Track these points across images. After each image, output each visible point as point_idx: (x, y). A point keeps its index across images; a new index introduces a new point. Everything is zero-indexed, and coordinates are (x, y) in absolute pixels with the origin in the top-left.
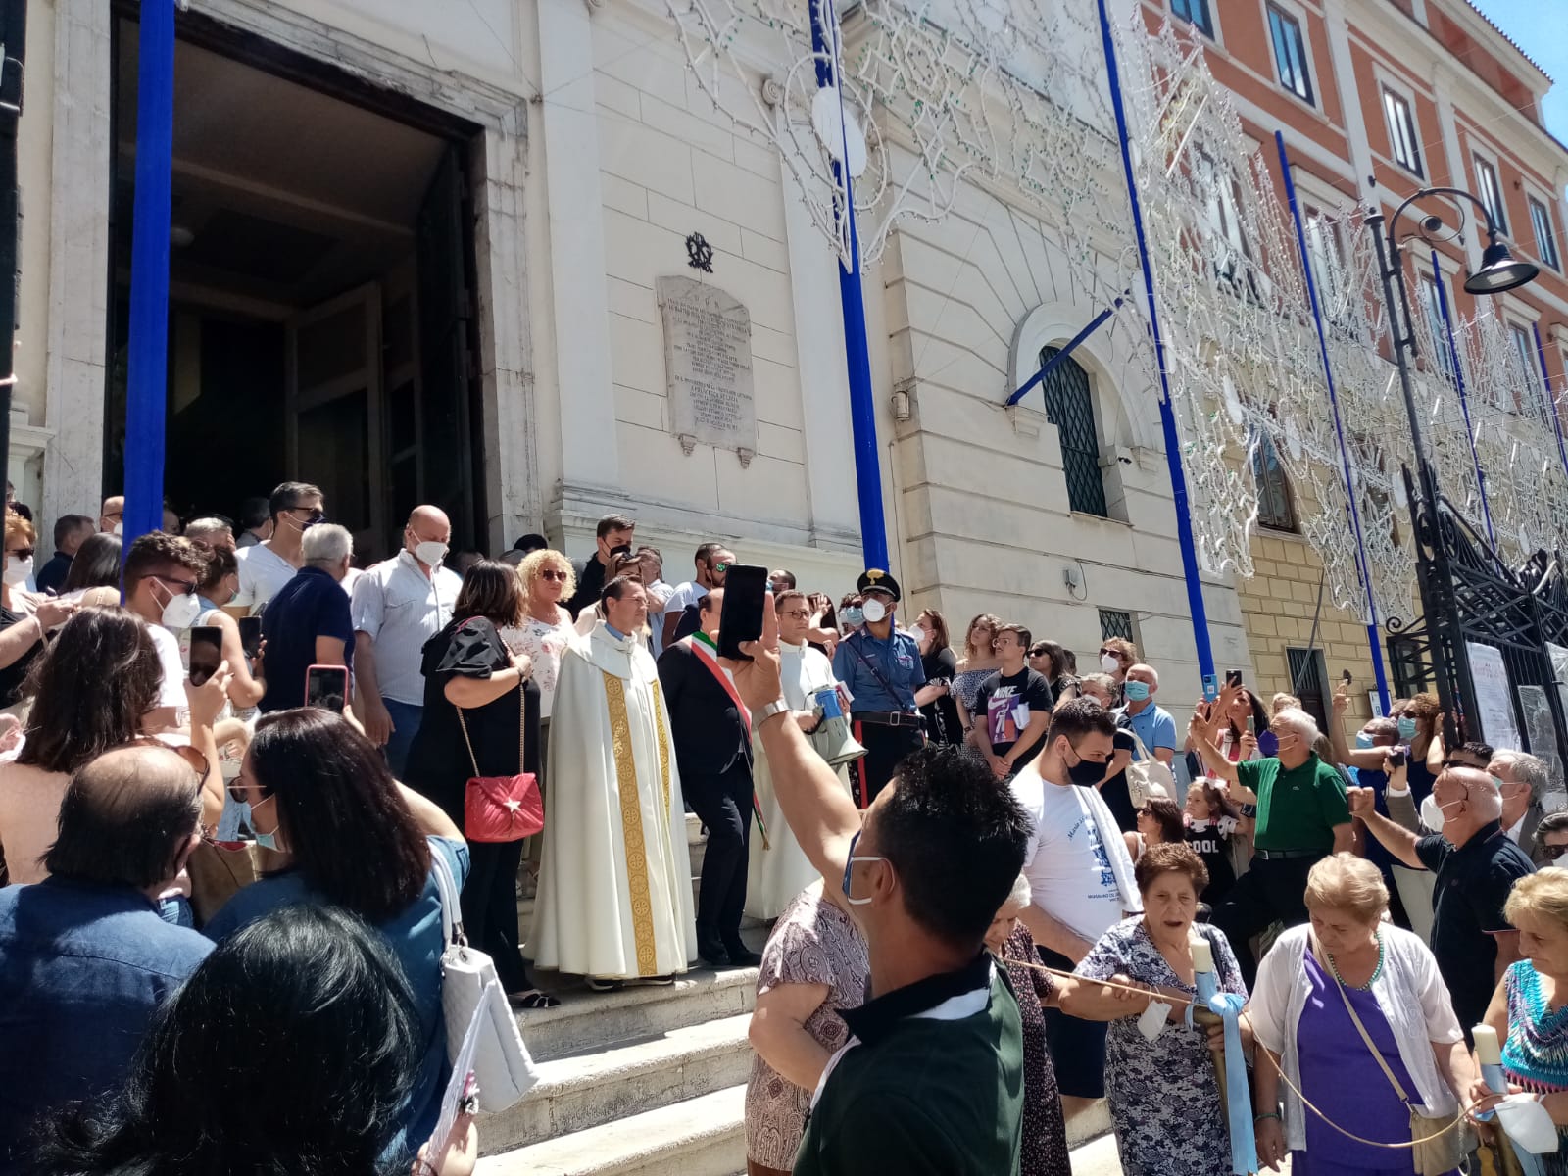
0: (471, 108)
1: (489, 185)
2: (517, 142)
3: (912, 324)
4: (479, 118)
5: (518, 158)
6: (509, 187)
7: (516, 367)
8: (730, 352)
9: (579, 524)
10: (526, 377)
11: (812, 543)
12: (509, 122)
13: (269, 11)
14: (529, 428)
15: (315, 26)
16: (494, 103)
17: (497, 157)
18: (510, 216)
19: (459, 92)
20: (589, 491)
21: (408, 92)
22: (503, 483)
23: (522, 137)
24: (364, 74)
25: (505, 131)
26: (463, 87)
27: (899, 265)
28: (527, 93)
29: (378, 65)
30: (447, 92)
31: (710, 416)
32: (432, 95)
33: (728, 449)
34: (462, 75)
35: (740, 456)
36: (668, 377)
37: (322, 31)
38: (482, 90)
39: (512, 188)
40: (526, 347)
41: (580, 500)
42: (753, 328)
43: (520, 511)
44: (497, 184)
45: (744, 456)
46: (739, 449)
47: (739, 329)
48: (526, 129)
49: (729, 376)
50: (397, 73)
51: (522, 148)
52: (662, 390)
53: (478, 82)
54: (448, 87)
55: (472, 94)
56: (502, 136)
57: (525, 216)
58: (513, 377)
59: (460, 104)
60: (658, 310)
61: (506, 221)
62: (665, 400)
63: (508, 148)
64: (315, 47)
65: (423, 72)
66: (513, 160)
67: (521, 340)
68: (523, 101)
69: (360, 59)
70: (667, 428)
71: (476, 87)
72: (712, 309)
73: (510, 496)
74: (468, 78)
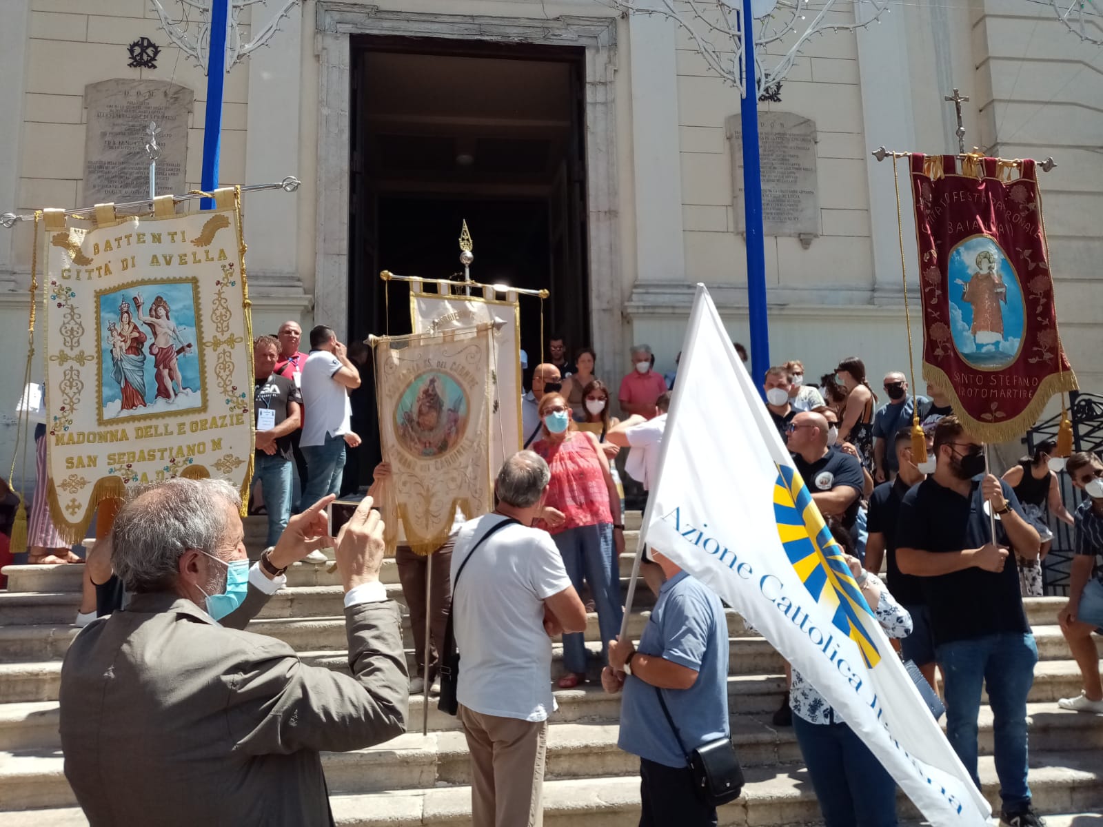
0: (575, 37)
1: (588, 86)
2: (609, 50)
3: (996, 96)
4: (581, 43)
5: (610, 62)
6: (603, 83)
7: (604, 207)
8: (793, 161)
9: (641, 310)
10: (612, 213)
11: (871, 301)
12: (604, 37)
13: (437, 20)
14: (613, 248)
15: (466, 19)
16: (592, 28)
17: (594, 66)
18: (602, 104)
19: (566, 29)
20: (657, 286)
21: (530, 41)
22: (594, 289)
23: (613, 46)
24: (499, 39)
25: (600, 45)
26: (568, 25)
27: (986, 48)
28: (616, 13)
29: (508, 30)
30: (557, 32)
31: (772, 214)
32: (545, 38)
33: (790, 236)
34: (566, 16)
35: (801, 240)
36: (733, 191)
37: (471, 21)
38: (582, 23)
39: (604, 84)
40: (613, 192)
41: (647, 293)
42: (820, 137)
43: (605, 306)
44: (593, 84)
45: (805, 240)
46: (800, 234)
47: (803, 140)
48: (615, 39)
49: (792, 179)
50: (521, 30)
51: (612, 53)
52: (728, 202)
53: (578, 18)
54: (558, 29)
55: (574, 27)
56: (597, 50)
57: (613, 101)
58: (602, 215)
59: (567, 37)
60: (727, 143)
61: (600, 108)
62: (730, 209)
63: (603, 57)
64: (466, 32)
65: (539, 25)
66: (606, 64)
67: (609, 188)
68: (614, 19)
69: (495, 30)
70: (731, 229)
71: (577, 22)
72: (778, 129)
73: (598, 297)
74: (571, 17)
